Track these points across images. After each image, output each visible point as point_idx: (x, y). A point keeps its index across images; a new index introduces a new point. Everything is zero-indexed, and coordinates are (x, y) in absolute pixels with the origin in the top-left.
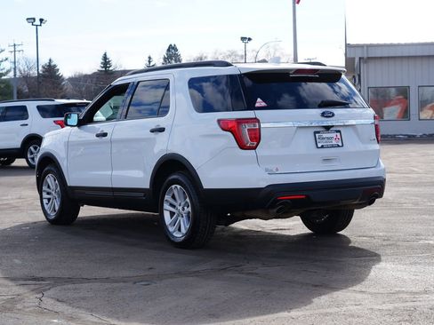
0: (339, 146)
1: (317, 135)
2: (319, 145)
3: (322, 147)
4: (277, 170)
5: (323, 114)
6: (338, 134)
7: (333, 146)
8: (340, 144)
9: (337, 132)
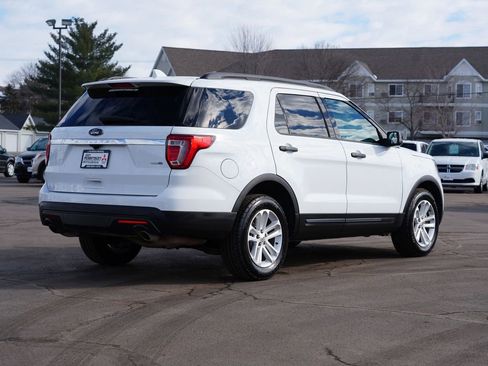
0: (102, 167)
1: (85, 154)
2: (83, 165)
5: (91, 132)
6: (107, 154)
7: (95, 167)
8: (105, 166)
9: (106, 151)
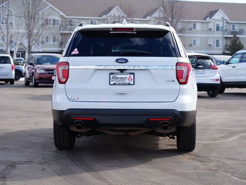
0: (129, 84)
1: (111, 76)
2: (112, 83)
3: (114, 84)
4: (78, 99)
5: (117, 61)
6: (132, 76)
7: (124, 84)
8: (132, 83)
9: (131, 74)
